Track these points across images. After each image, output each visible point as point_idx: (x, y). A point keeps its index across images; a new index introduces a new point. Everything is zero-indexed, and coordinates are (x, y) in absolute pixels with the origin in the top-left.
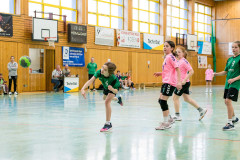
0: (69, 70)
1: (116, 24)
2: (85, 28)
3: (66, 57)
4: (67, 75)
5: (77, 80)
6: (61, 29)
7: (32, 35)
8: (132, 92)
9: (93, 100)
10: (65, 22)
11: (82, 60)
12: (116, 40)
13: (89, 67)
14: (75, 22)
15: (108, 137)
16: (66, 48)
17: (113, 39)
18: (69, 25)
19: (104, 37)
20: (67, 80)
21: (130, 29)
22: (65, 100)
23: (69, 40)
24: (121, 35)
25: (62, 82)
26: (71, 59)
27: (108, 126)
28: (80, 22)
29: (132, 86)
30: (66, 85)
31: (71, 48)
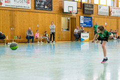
0: (83, 29)
1: (109, 4)
2: (92, 6)
3: (82, 22)
4: (82, 32)
5: (88, 35)
6: (79, 7)
7: (63, 10)
8: (119, 41)
9: (97, 46)
10: (81, 3)
11: (91, 23)
12: (110, 12)
13: (95, 27)
14: (87, 2)
15: (105, 66)
16: (82, 17)
17: (108, 12)
18: (84, 4)
19: (103, 11)
20: (82, 35)
21: (117, 6)
22: (82, 46)
23: (84, 13)
24: (113, 10)
25: (80, 36)
26: (84, 23)
27: (105, 60)
28: (90, 2)
29: (119, 38)
30: (82, 37)
31: (84, 17)
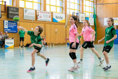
0: (8, 35)
1: (36, 7)
2: (17, 9)
3: (6, 27)
4: (7, 38)
5: (13, 41)
6: (3, 10)
8: (46, 48)
9: (23, 53)
10: (5, 6)
11: (15, 28)
12: (37, 16)
13: (20, 33)
14: (11, 5)
16: (6, 22)
17: (34, 16)
18: (8, 7)
19: (29, 15)
20: (6, 41)
21: (45, 10)
22: (6, 53)
23: (8, 17)
24: (40, 14)
25: (4, 42)
26: (9, 28)
28: (15, 6)
29: (46, 44)
30: (6, 44)
31: (9, 22)
